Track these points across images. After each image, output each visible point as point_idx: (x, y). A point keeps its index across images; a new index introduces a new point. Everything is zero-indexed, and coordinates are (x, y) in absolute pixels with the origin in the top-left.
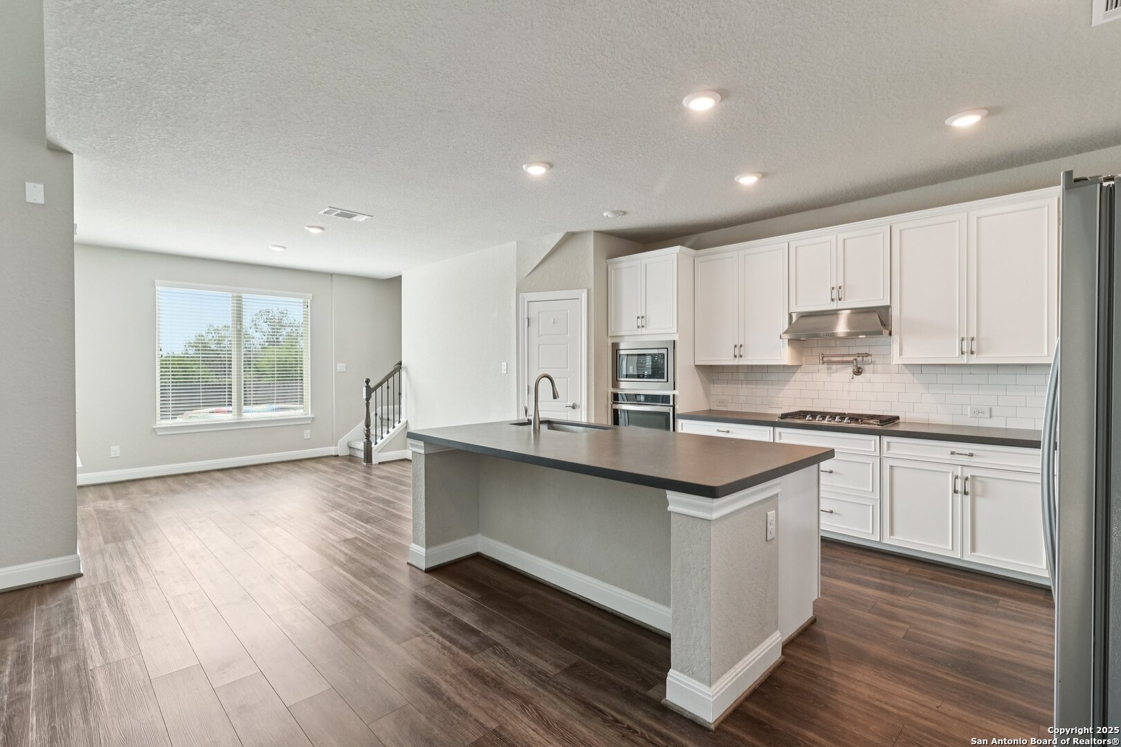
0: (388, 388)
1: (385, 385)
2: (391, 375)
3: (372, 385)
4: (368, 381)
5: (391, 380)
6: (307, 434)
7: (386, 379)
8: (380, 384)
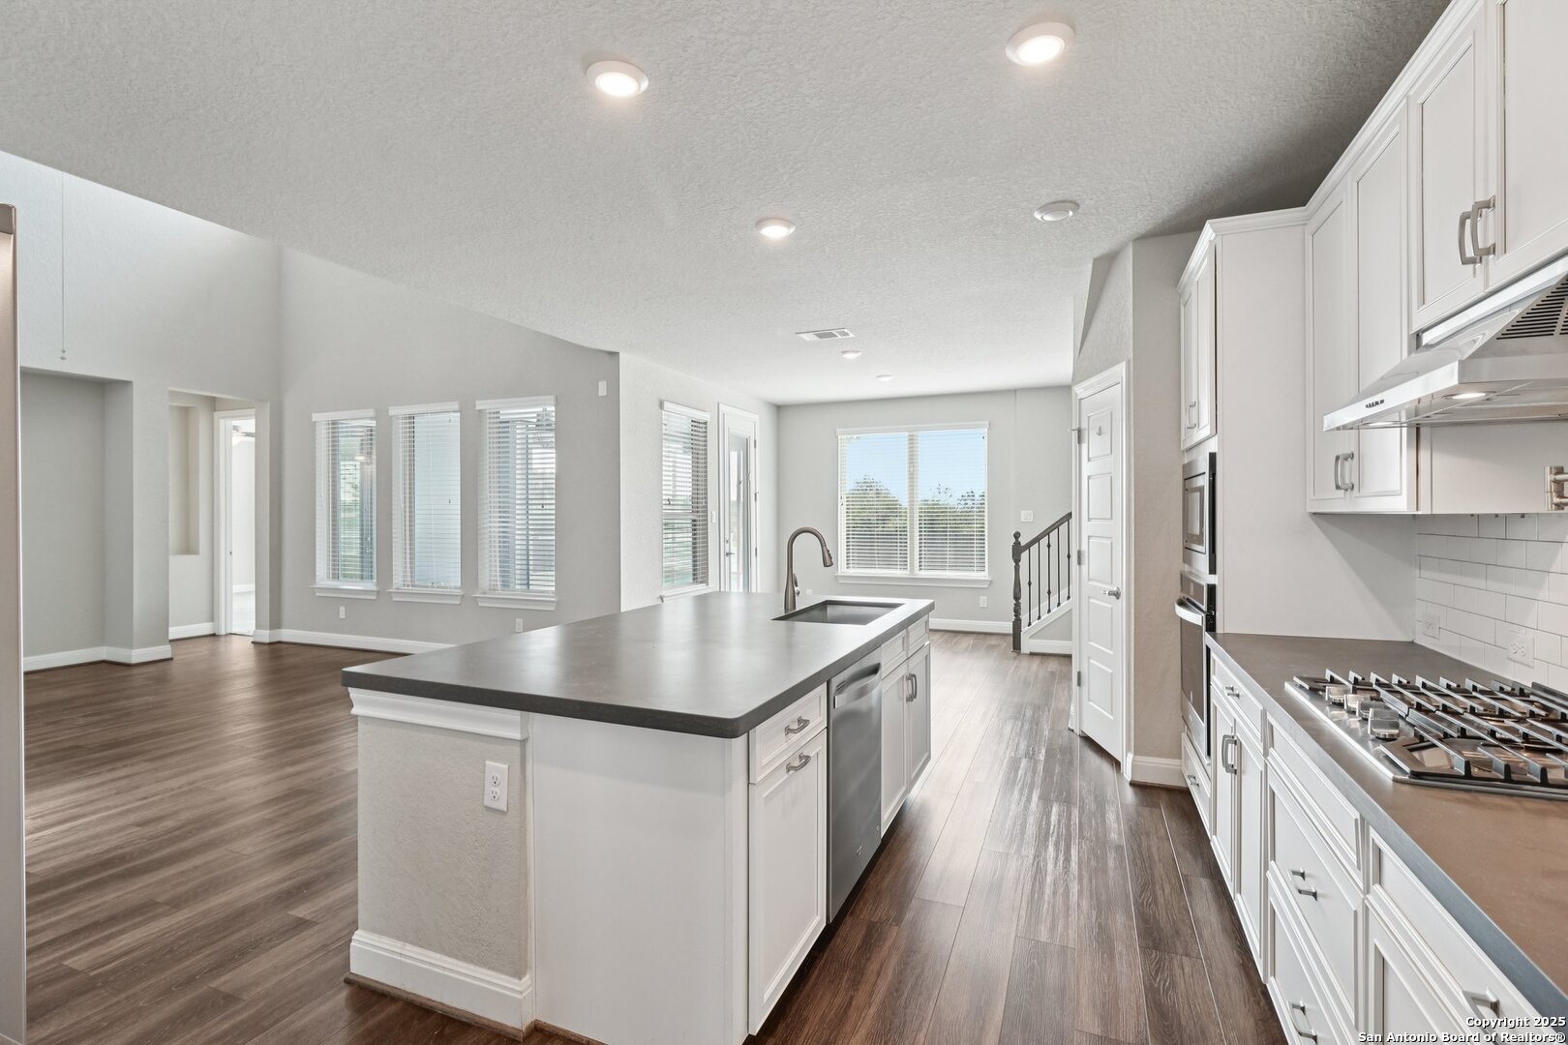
0: (1049, 546)
1: (1044, 542)
2: (1056, 526)
3: (1023, 541)
4: (1017, 535)
5: (1054, 534)
6: (983, 601)
7: (1047, 533)
8: (1037, 540)
